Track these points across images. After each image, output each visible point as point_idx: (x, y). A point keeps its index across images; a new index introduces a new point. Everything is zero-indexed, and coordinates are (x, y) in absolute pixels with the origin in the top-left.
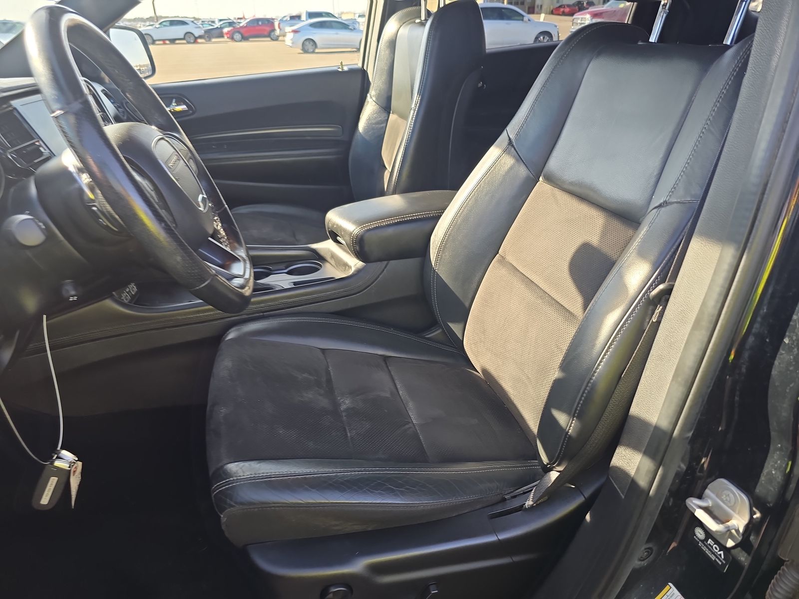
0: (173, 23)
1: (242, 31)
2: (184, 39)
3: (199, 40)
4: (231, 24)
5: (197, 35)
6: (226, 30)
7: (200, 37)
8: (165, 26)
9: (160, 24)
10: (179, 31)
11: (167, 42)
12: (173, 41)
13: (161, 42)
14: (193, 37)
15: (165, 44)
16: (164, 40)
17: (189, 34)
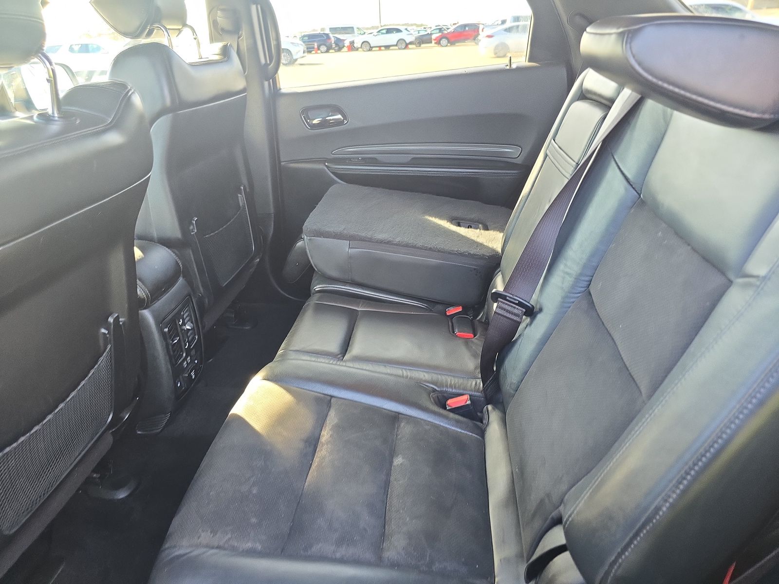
0: (389, 31)
1: (448, 36)
2: (396, 45)
3: (410, 46)
4: (440, 30)
5: (408, 42)
6: (434, 37)
7: (411, 43)
8: (383, 33)
9: (379, 32)
10: (393, 38)
11: (383, 48)
12: (387, 47)
13: (378, 49)
14: (405, 43)
15: (380, 50)
16: (380, 47)
17: (401, 41)
